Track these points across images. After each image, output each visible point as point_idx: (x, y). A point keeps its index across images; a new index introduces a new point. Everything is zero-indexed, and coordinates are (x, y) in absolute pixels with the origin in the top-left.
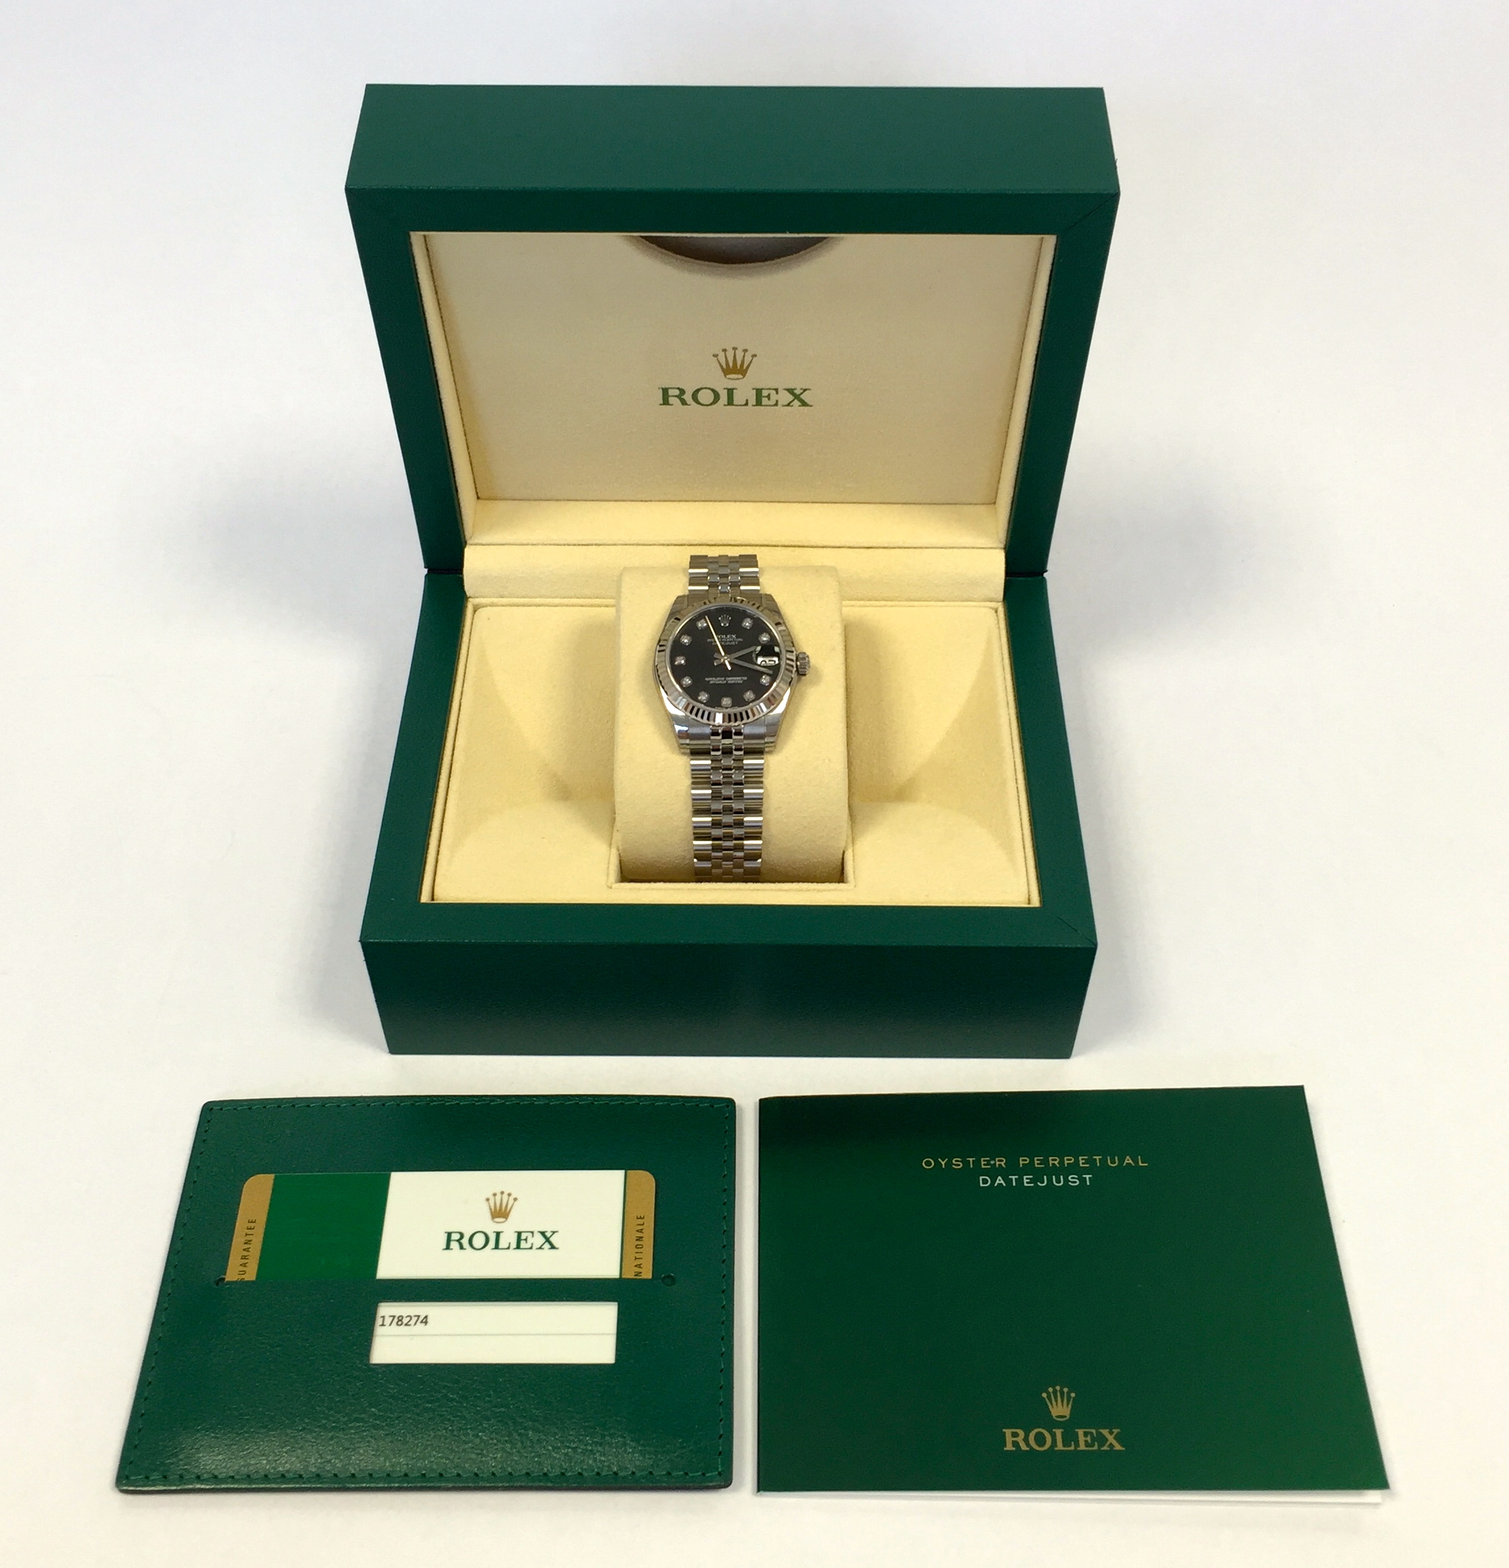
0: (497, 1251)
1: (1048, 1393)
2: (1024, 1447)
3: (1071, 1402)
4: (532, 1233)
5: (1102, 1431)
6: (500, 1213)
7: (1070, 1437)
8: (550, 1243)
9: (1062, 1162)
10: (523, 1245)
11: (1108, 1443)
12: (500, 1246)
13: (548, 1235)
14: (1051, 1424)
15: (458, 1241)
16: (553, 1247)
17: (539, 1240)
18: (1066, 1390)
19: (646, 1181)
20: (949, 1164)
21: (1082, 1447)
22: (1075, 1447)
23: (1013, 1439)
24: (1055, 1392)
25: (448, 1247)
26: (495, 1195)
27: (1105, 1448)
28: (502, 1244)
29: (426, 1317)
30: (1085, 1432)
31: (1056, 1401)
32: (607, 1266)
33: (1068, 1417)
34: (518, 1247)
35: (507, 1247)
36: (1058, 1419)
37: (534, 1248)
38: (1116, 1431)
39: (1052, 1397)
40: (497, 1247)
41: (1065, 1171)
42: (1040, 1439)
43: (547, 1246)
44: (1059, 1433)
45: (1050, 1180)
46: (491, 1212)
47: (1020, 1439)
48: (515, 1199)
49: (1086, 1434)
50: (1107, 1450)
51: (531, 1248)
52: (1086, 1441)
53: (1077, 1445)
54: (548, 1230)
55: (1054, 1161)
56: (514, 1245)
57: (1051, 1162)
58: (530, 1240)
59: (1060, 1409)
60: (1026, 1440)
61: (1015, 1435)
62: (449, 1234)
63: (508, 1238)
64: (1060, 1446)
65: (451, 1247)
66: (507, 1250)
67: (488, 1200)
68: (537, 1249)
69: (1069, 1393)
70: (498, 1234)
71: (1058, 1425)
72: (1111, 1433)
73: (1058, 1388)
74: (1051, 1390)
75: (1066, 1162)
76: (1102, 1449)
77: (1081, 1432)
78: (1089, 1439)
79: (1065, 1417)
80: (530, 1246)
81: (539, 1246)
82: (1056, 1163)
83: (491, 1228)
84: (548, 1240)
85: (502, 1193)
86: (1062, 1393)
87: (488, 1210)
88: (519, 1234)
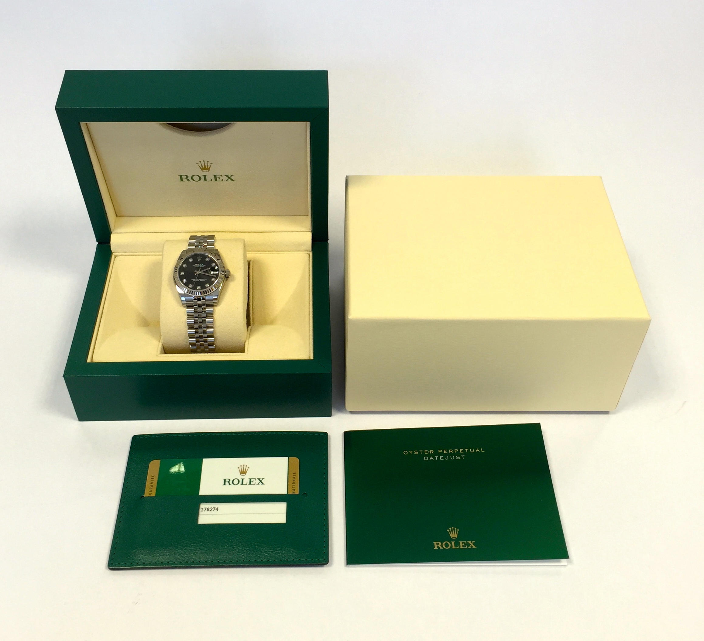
0: (243, 485)
1: (449, 530)
2: (441, 548)
3: (457, 533)
4: (255, 479)
5: (468, 542)
6: (243, 472)
7: (457, 544)
8: (262, 482)
9: (454, 451)
10: (252, 483)
11: (471, 546)
12: (244, 484)
13: (261, 479)
14: (450, 540)
15: (228, 482)
16: (263, 484)
17: (258, 481)
18: (456, 528)
19: (296, 461)
20: (413, 453)
21: (461, 547)
22: (459, 548)
23: (437, 545)
24: (452, 529)
25: (225, 484)
26: (241, 466)
27: (470, 547)
28: (245, 483)
29: (218, 508)
30: (462, 542)
31: (452, 532)
32: (283, 491)
33: (456, 537)
34: (250, 484)
35: (246, 484)
36: (454, 538)
37: (256, 484)
38: (473, 542)
39: (451, 531)
40: (242, 484)
41: (454, 454)
42: (447, 545)
43: (260, 483)
44: (453, 543)
45: (449, 457)
46: (240, 472)
47: (439, 545)
48: (249, 467)
49: (463, 543)
50: (470, 548)
51: (255, 484)
52: (463, 545)
53: (460, 547)
54: (261, 478)
55: (451, 451)
56: (249, 483)
57: (450, 451)
58: (254, 481)
59: (454, 535)
60: (442, 545)
61: (438, 544)
62: (225, 480)
63: (246, 481)
64: (454, 547)
65: (226, 484)
66: (247, 485)
67: (239, 468)
68: (257, 484)
69: (457, 530)
70: (243, 480)
71: (453, 540)
72: (472, 542)
73: (453, 528)
74: (450, 529)
75: (455, 451)
76: (468, 548)
77: (461, 542)
78: (464, 544)
79: (455, 537)
80: (254, 483)
81: (257, 483)
82: (452, 451)
83: (240, 477)
84: (261, 481)
85: (244, 465)
86: (454, 529)
87: (239, 472)
88: (250, 479)
